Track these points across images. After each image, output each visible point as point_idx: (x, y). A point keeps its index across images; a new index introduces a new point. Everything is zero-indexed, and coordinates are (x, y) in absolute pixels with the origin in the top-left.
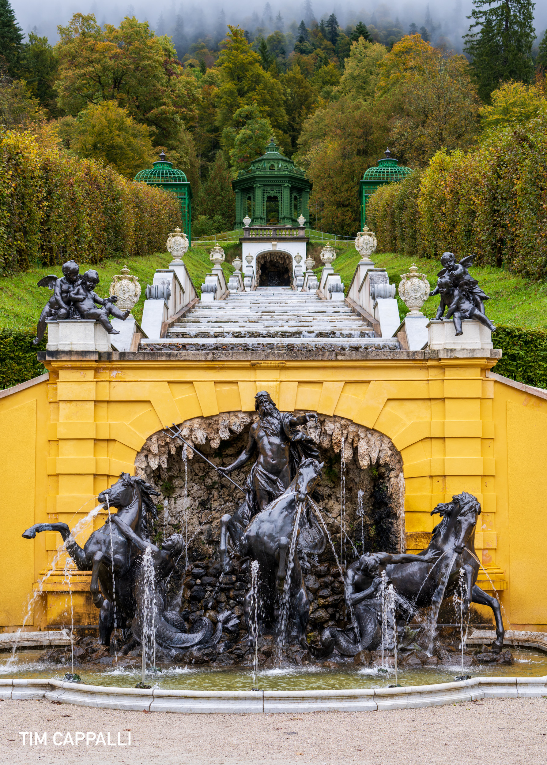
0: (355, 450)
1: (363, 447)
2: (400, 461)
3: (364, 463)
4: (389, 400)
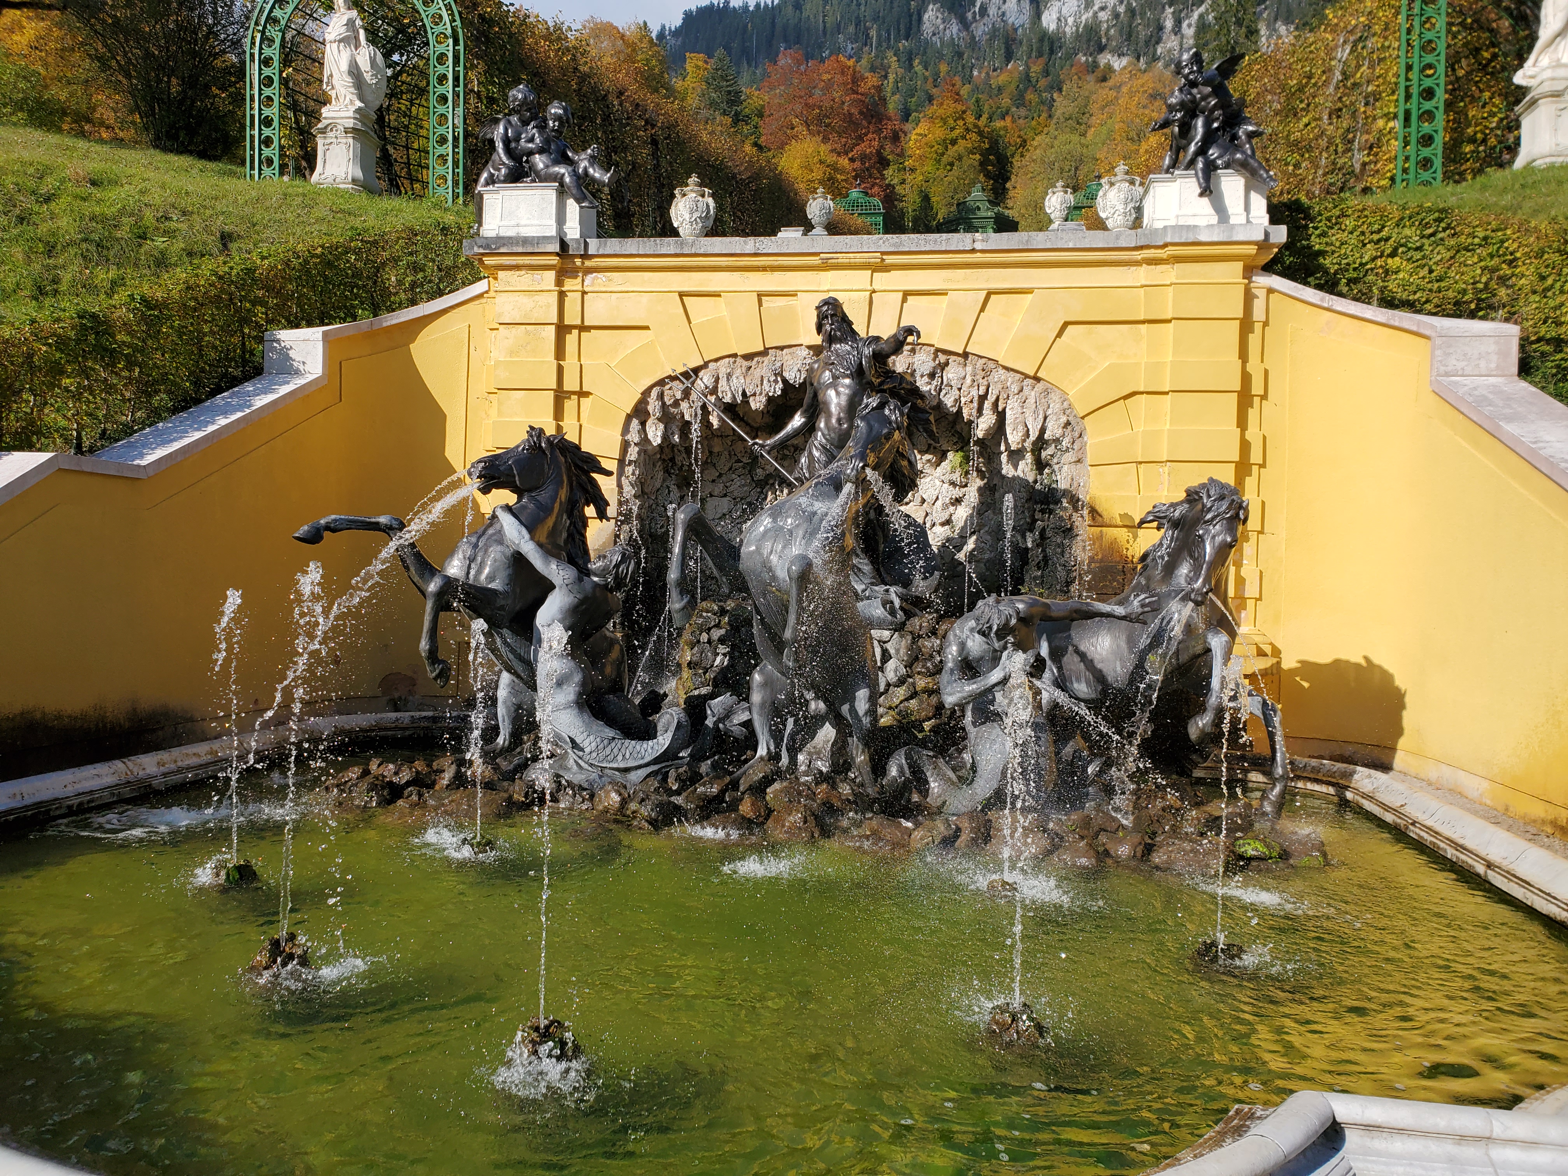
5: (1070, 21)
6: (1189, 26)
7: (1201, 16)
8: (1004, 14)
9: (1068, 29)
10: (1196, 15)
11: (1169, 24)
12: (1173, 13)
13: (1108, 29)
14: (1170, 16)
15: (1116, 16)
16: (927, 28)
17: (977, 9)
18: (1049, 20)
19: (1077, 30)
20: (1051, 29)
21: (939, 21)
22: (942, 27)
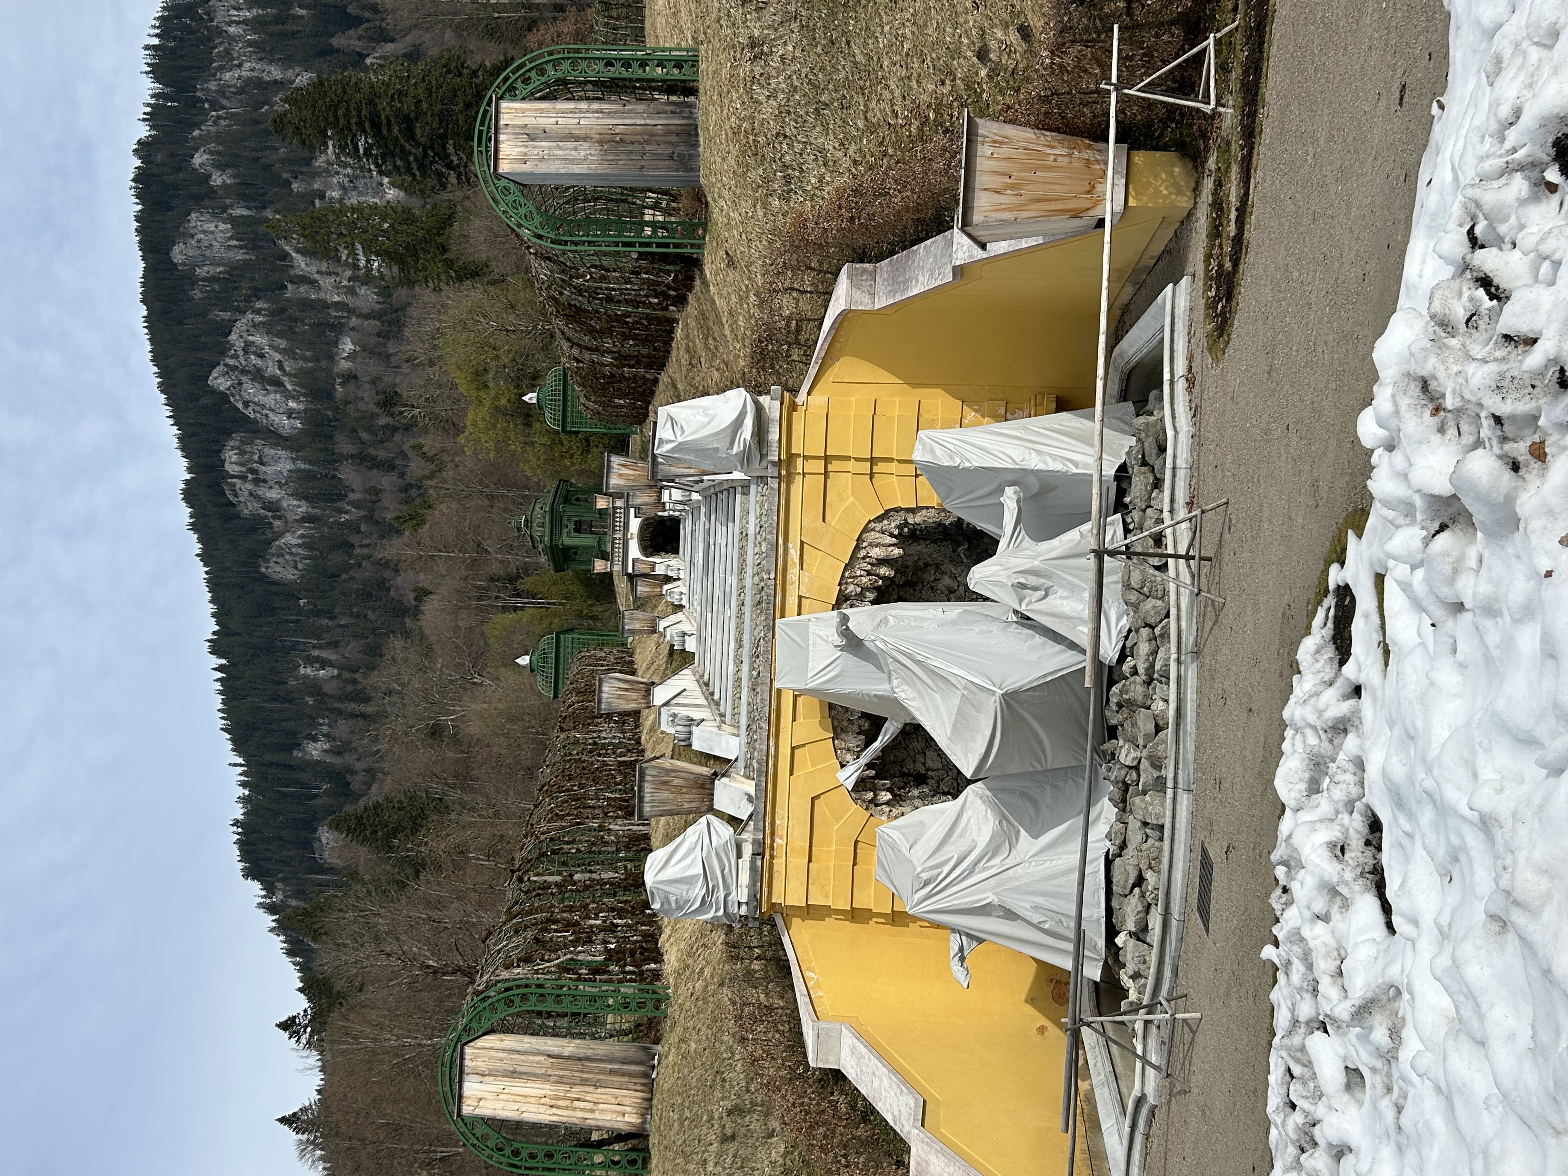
0: (881, 562)
1: (877, 553)
2: (897, 510)
3: (897, 552)
4: (824, 521)
5: (292, 404)
8: (279, 483)
9: (302, 407)
11: (304, 291)
12: (293, 285)
13: (306, 360)
15: (290, 349)
17: (270, 514)
18: (288, 427)
19: (304, 395)
20: (299, 426)
21: (280, 560)
22: (287, 557)
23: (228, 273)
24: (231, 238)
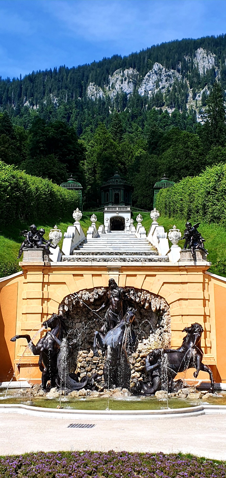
0: (150, 304)
1: (153, 302)
3: (154, 309)
4: (164, 283)
5: (150, 92)
6: (199, 96)
7: (204, 93)
8: (122, 88)
9: (149, 96)
10: (202, 92)
11: (191, 95)
12: (193, 91)
13: (166, 96)
14: (191, 92)
15: (169, 91)
16: (89, 92)
17: (111, 86)
18: (141, 91)
19: (153, 96)
20: (142, 95)
21: (94, 90)
22: (96, 92)
23: (195, 68)
24: (207, 69)
